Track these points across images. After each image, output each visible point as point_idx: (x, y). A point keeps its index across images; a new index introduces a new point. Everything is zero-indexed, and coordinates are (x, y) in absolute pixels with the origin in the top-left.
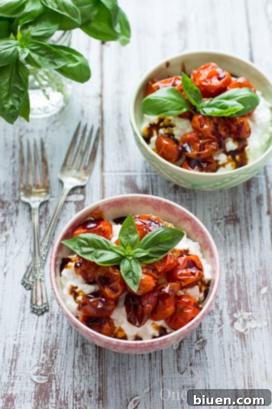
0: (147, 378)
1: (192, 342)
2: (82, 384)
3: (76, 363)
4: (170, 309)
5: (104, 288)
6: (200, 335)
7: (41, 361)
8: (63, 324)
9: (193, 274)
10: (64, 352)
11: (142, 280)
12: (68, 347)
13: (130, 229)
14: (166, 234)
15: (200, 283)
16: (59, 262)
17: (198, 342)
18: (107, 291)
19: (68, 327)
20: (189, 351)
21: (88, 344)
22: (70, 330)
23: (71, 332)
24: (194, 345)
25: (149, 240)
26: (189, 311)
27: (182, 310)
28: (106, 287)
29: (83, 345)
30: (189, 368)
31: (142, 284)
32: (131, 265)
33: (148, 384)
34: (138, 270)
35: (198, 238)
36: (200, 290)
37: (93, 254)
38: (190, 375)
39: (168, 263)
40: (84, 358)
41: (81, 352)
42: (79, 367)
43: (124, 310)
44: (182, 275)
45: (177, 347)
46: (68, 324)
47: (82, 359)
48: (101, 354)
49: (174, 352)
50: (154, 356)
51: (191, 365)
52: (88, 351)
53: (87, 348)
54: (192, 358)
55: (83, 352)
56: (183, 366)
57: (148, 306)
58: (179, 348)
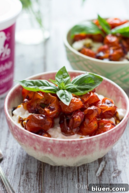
1: (110, 172)
3: (22, 184)
4: (94, 124)
5: (44, 109)
6: (116, 168)
8: (12, 162)
10: (13, 177)
11: (72, 99)
12: (16, 174)
15: (115, 118)
16: (11, 110)
17: (115, 172)
18: (46, 110)
19: (17, 163)
21: (31, 173)
22: (18, 165)
23: (19, 166)
24: (112, 174)
27: (103, 126)
28: (45, 107)
29: (27, 174)
32: (65, 92)
40: (27, 180)
41: (26, 177)
42: (23, 186)
45: (99, 175)
46: (16, 162)
47: (26, 181)
48: (41, 179)
49: (97, 177)
50: (82, 180)
52: (31, 177)
53: (30, 175)
55: (27, 177)
57: (78, 117)
58: (101, 175)
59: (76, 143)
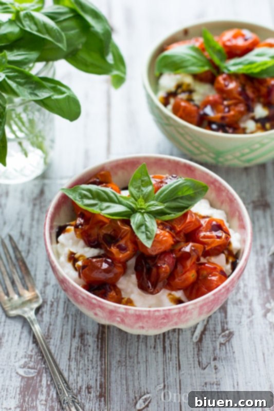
0: (161, 373)
1: (215, 334)
2: (80, 379)
3: (73, 355)
4: (191, 275)
5: (110, 247)
6: (226, 326)
7: (29, 353)
8: (57, 312)
9: (219, 237)
10: (58, 343)
11: (157, 235)
12: (63, 337)
13: (142, 181)
15: (226, 252)
16: (55, 230)
17: (223, 334)
18: (114, 250)
19: (64, 315)
20: (212, 344)
21: (88, 334)
22: (66, 319)
23: (68, 321)
24: (218, 338)
26: (214, 278)
27: (205, 278)
28: (112, 245)
29: (82, 336)
30: (213, 363)
31: (157, 241)
32: (144, 218)
33: (161, 380)
34: (152, 224)
36: (227, 261)
37: (97, 206)
38: (214, 371)
39: (188, 220)
40: (82, 349)
41: (79, 343)
42: (76, 360)
43: (134, 278)
44: (205, 237)
45: (198, 339)
46: (64, 312)
47: (81, 350)
48: (104, 346)
49: (193, 344)
50: (169, 349)
51: (215, 359)
52: (88, 342)
53: (87, 339)
54: (215, 352)
55: (81, 343)
56: (204, 361)
57: (165, 266)
58: (201, 340)
59: (162, 313)
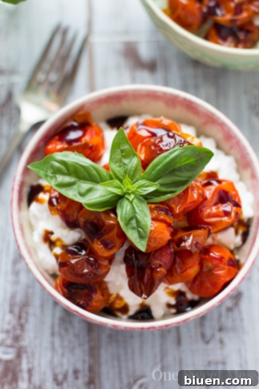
0: (158, 350)
2: (65, 361)
4: (193, 271)
5: (93, 242)
7: (6, 326)
9: (227, 214)
11: (151, 232)
14: (185, 156)
15: (235, 224)
16: (26, 190)
18: (98, 247)
25: (159, 167)
26: (221, 272)
27: (210, 271)
28: (95, 240)
30: (218, 335)
31: (152, 238)
32: (133, 208)
33: (158, 359)
34: (145, 215)
35: (233, 151)
36: (237, 233)
37: (75, 187)
39: (189, 200)
43: (123, 268)
44: (210, 215)
51: (221, 329)
54: (221, 320)
56: (208, 332)
